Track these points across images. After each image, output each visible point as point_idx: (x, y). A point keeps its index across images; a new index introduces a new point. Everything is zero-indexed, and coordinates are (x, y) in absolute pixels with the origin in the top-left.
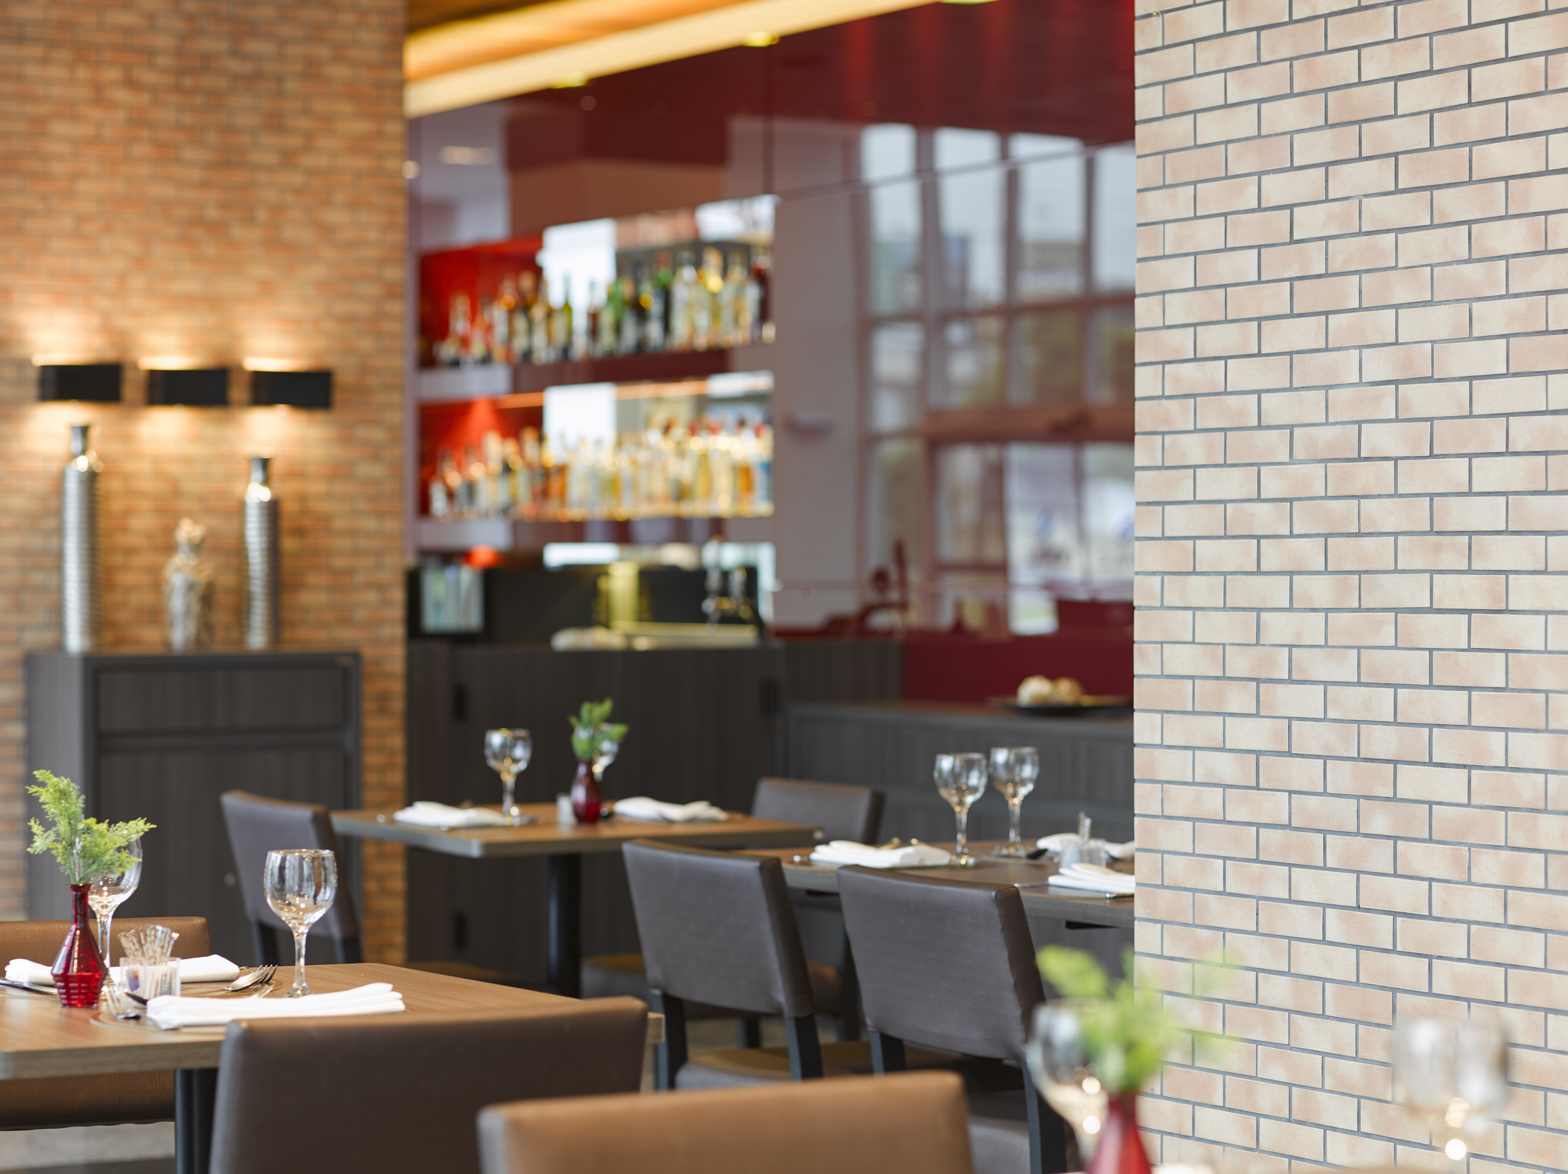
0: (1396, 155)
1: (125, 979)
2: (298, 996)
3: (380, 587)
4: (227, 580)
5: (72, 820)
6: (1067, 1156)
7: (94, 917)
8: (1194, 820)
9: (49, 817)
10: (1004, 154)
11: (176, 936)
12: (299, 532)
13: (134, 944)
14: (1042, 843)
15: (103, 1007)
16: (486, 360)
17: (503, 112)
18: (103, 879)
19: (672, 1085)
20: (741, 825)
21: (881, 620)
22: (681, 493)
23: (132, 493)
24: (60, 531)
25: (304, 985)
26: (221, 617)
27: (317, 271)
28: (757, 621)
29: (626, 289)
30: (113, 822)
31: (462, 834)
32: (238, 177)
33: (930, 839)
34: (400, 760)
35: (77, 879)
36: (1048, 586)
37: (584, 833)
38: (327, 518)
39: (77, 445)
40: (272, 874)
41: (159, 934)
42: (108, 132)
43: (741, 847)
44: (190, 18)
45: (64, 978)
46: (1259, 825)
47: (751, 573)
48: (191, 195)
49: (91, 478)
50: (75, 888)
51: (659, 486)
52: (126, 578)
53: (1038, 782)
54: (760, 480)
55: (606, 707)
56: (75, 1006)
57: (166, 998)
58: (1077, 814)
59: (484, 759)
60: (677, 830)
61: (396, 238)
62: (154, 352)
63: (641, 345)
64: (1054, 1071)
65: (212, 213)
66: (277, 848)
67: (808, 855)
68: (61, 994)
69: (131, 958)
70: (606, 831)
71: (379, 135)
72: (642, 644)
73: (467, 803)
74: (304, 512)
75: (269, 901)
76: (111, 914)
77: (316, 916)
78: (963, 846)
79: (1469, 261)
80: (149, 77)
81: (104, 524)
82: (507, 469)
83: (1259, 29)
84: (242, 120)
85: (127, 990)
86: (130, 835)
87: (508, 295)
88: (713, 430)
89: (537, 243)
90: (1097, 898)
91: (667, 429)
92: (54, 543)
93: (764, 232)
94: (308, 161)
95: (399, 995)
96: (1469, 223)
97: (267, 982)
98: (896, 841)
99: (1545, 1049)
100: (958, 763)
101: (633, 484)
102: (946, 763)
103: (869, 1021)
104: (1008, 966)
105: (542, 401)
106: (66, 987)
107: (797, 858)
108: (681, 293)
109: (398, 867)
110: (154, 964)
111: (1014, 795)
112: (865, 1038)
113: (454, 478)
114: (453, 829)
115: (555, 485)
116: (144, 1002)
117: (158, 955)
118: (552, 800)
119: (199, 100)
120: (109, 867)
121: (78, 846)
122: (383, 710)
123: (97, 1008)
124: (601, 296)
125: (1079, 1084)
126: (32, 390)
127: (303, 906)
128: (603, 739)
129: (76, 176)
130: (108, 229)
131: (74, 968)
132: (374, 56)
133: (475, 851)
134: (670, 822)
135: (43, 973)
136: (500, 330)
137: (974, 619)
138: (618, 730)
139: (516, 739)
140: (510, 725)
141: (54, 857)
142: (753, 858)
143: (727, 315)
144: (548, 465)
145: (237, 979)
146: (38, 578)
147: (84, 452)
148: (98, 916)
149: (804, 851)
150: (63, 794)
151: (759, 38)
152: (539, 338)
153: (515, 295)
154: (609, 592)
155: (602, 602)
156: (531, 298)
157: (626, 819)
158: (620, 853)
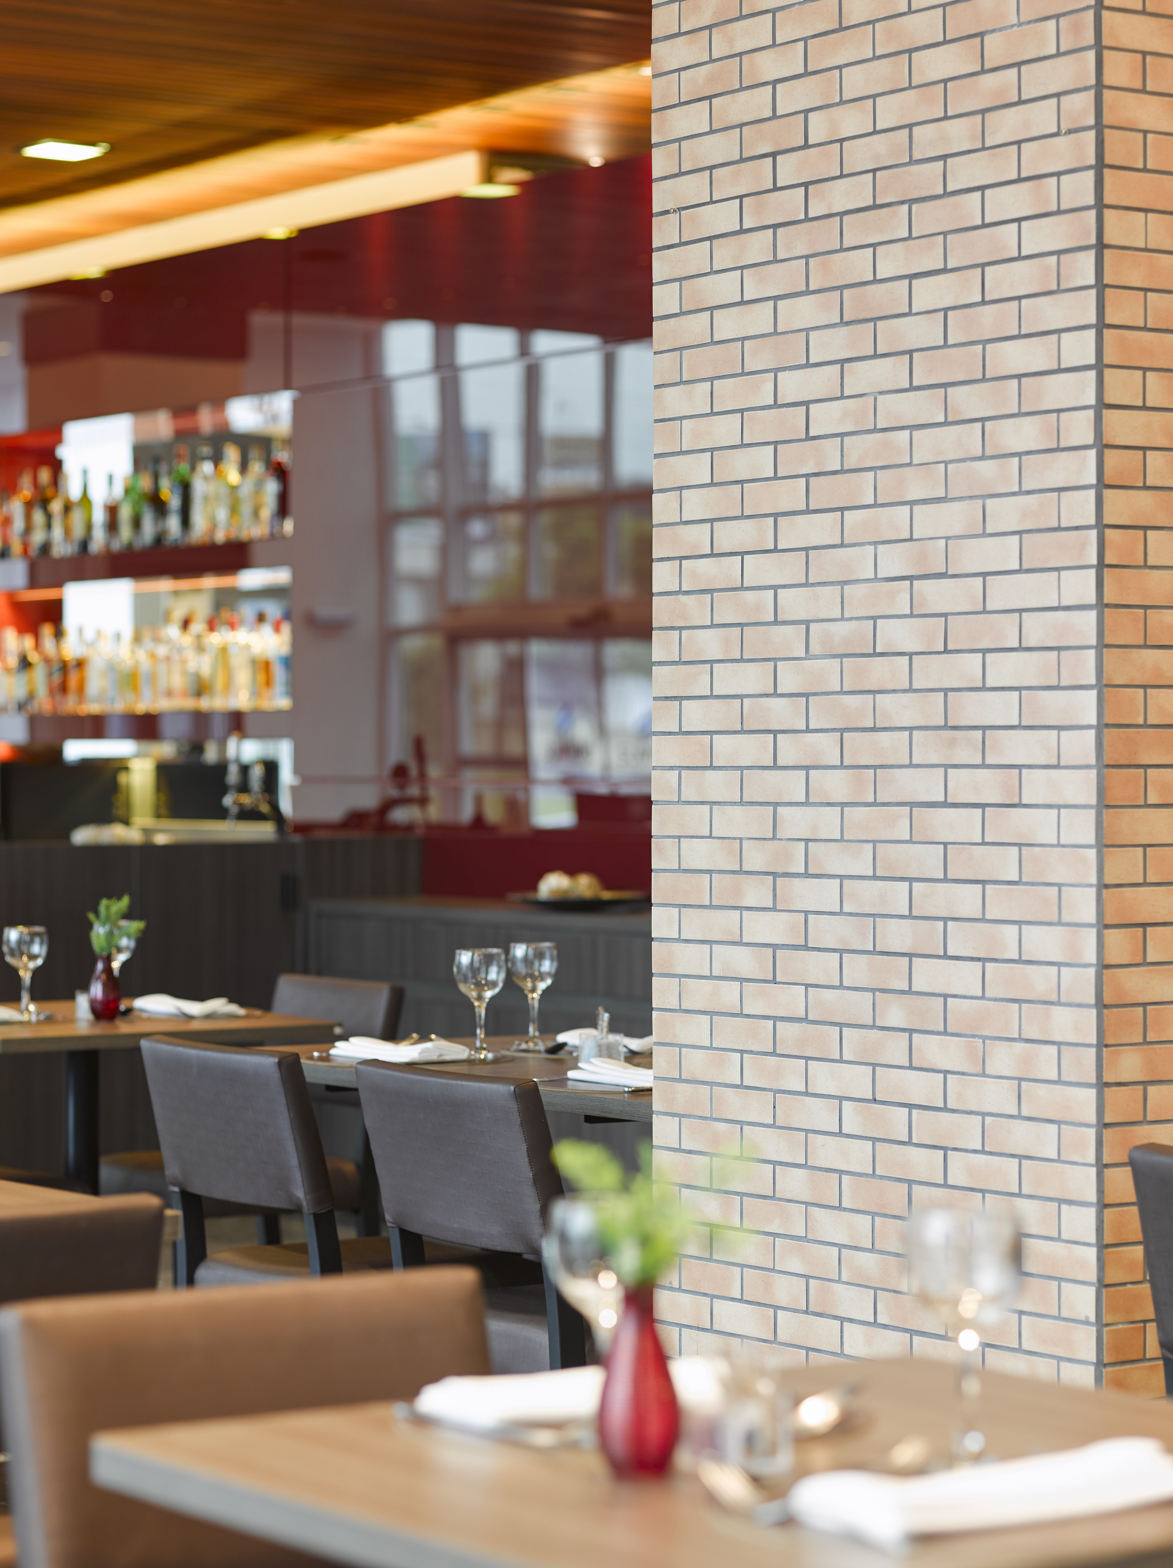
0: (910, 352)
6: (586, 1350)
8: (711, 1013)
10: (524, 350)
14: (561, 1038)
16: (4, 554)
17: (22, 304)
19: (191, 1281)
20: (260, 1020)
21: (400, 815)
22: (200, 688)
28: (276, 816)
29: (145, 483)
33: (449, 1034)
36: (567, 781)
37: (102, 1029)
43: (261, 1044)
46: (775, 1019)
47: (271, 768)
51: (178, 681)
53: (557, 976)
54: (279, 674)
55: (125, 901)
58: (597, 1009)
60: (196, 1026)
63: (159, 539)
64: (570, 1265)
67: (327, 1051)
70: (124, 1027)
72: (161, 839)
78: (482, 1041)
79: (983, 458)
82: (25, 664)
83: (775, 227)
87: (26, 490)
88: (232, 626)
89: (57, 436)
90: (616, 1092)
91: (186, 624)
93: (283, 426)
96: (983, 420)
98: (415, 1035)
99: (1059, 1239)
100: (476, 958)
101: (153, 678)
102: (465, 958)
103: (388, 1217)
104: (527, 1160)
105: (62, 595)
107: (316, 1054)
108: (199, 487)
111: (533, 990)
112: (384, 1234)
115: (73, 679)
118: (71, 997)
124: (118, 490)
125: (595, 1277)
128: (121, 937)
134: (190, 1018)
136: (18, 524)
137: (494, 813)
138: (136, 926)
139: (33, 935)
140: (26, 923)
142: (271, 1054)
143: (246, 509)
144: (67, 659)
149: (323, 1046)
151: (279, 232)
152: (57, 533)
153: (32, 489)
154: (128, 787)
155: (121, 798)
156: (49, 492)
157: (144, 1015)
158: (138, 1049)
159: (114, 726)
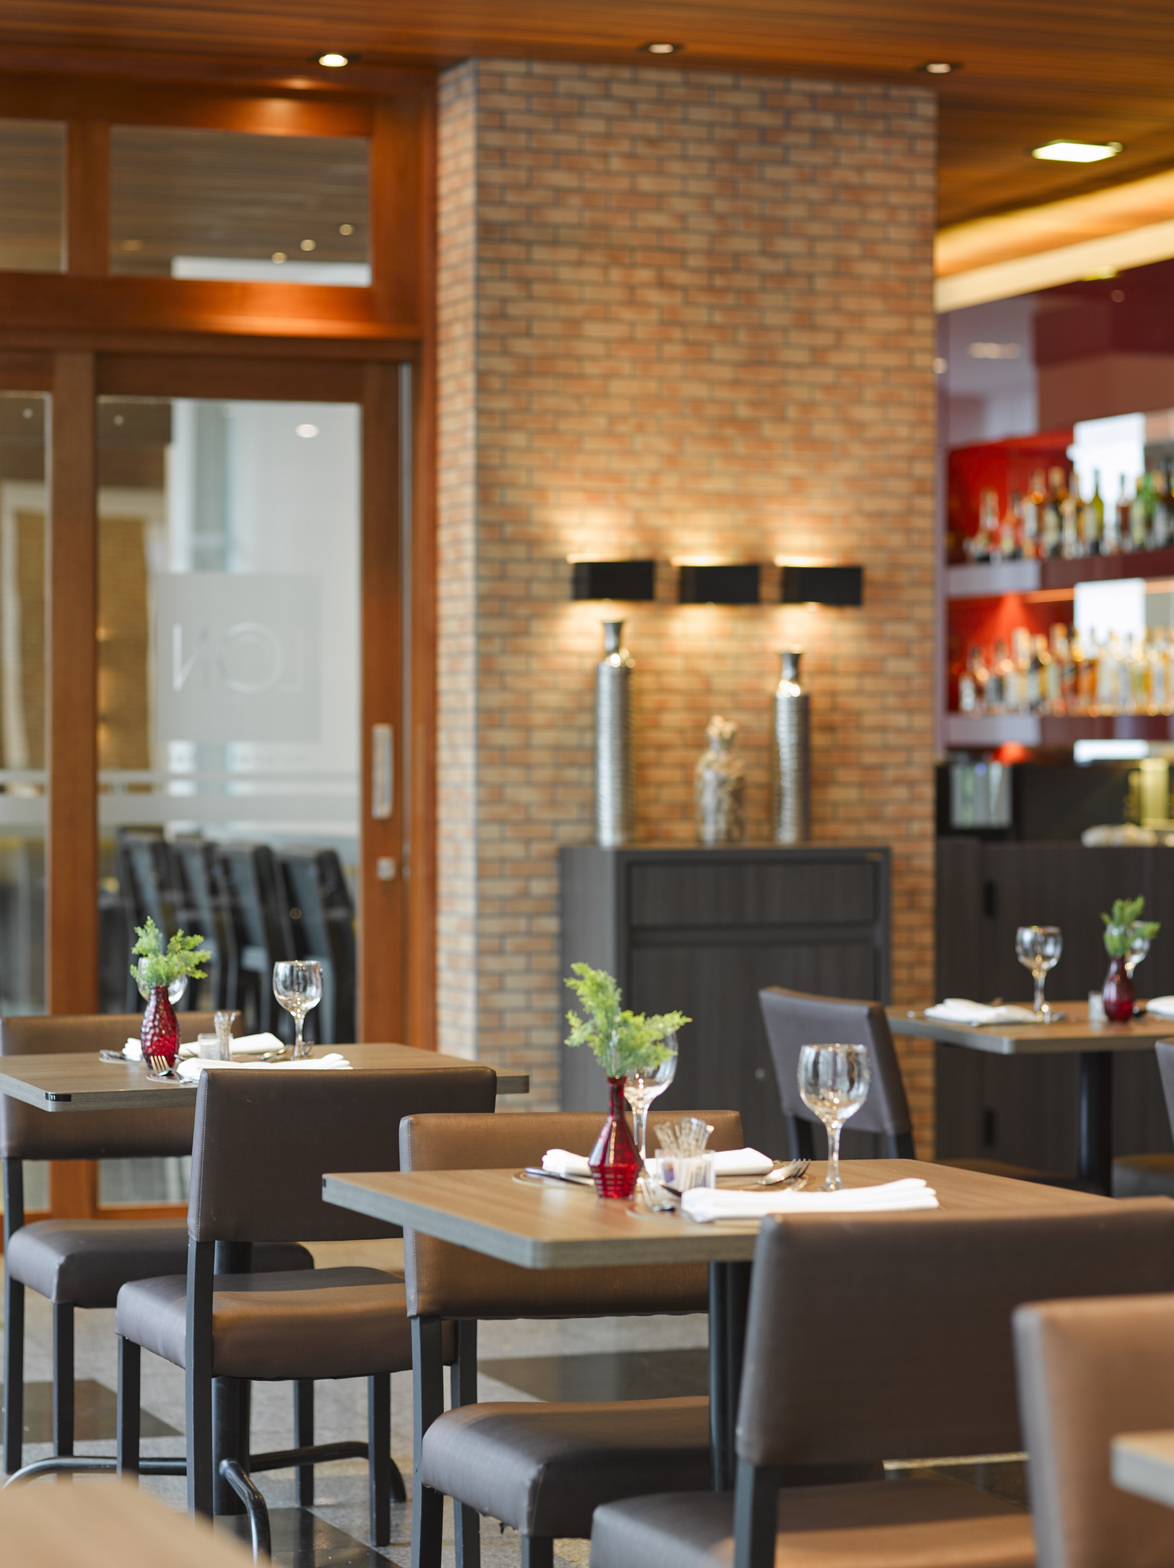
1: (660, 1171)
2: (832, 1190)
3: (910, 783)
4: (758, 776)
5: (609, 1012)
7: (629, 1108)
9: (587, 1010)
11: (711, 1129)
12: (830, 728)
13: (669, 1137)
15: (639, 1198)
16: (1016, 556)
17: (1032, 305)
18: (638, 1072)
23: (663, 690)
24: (594, 728)
25: (838, 1179)
26: (752, 812)
27: (847, 468)
29: (1156, 483)
30: (649, 1015)
31: (993, 1030)
32: (769, 375)
34: (929, 956)
35: (614, 1071)
37: (1115, 1031)
38: (858, 714)
39: (611, 643)
40: (806, 1069)
41: (694, 1127)
42: (640, 333)
44: (721, 218)
45: (601, 1169)
48: (722, 393)
49: (624, 674)
50: (612, 1080)
52: (658, 774)
55: (1139, 904)
56: (611, 1197)
57: (701, 1191)
59: (1015, 956)
61: (927, 434)
62: (685, 549)
63: (1172, 539)
65: (743, 411)
66: (811, 1042)
68: (597, 1185)
69: (666, 1150)
70: (1137, 1029)
71: (910, 331)
73: (998, 1001)
74: (834, 708)
75: (803, 1096)
76: (647, 1106)
77: (850, 1111)
80: (681, 277)
81: (636, 720)
82: (1037, 665)
84: (772, 319)
85: (662, 1182)
86: (665, 1028)
87: (1038, 491)
89: (1068, 437)
92: (587, 739)
94: (837, 358)
95: (932, 1191)
97: (801, 1177)
101: (1164, 679)
105: (1072, 596)
106: (603, 1178)
109: (927, 1063)
110: (689, 1156)
113: (983, 675)
114: (983, 1026)
115: (1085, 680)
116: (678, 1194)
117: (693, 1148)
118: (1084, 998)
119: (730, 300)
120: (646, 1060)
121: (615, 1038)
122: (912, 907)
123: (633, 1200)
124: (1130, 490)
126: (567, 589)
127: (836, 1101)
128: (1135, 938)
129: (608, 376)
130: (640, 428)
131: (611, 1159)
132: (905, 252)
133: (1006, 1048)
135: (580, 1164)
136: (1030, 525)
138: (1150, 928)
139: (1047, 936)
140: (1041, 923)
141: (591, 1050)
144: (1078, 660)
145: (771, 1171)
146: (572, 774)
147: (617, 649)
148: (634, 1108)
150: (600, 987)
152: (1069, 534)
153: (1044, 490)
154: (1140, 789)
155: (1133, 799)
156: (1060, 493)
157: (1158, 1018)
158: (1153, 1052)
159: (1124, 727)
